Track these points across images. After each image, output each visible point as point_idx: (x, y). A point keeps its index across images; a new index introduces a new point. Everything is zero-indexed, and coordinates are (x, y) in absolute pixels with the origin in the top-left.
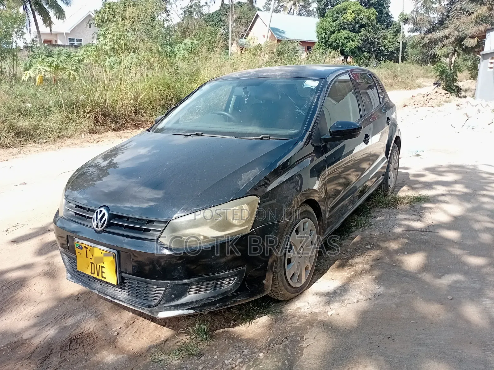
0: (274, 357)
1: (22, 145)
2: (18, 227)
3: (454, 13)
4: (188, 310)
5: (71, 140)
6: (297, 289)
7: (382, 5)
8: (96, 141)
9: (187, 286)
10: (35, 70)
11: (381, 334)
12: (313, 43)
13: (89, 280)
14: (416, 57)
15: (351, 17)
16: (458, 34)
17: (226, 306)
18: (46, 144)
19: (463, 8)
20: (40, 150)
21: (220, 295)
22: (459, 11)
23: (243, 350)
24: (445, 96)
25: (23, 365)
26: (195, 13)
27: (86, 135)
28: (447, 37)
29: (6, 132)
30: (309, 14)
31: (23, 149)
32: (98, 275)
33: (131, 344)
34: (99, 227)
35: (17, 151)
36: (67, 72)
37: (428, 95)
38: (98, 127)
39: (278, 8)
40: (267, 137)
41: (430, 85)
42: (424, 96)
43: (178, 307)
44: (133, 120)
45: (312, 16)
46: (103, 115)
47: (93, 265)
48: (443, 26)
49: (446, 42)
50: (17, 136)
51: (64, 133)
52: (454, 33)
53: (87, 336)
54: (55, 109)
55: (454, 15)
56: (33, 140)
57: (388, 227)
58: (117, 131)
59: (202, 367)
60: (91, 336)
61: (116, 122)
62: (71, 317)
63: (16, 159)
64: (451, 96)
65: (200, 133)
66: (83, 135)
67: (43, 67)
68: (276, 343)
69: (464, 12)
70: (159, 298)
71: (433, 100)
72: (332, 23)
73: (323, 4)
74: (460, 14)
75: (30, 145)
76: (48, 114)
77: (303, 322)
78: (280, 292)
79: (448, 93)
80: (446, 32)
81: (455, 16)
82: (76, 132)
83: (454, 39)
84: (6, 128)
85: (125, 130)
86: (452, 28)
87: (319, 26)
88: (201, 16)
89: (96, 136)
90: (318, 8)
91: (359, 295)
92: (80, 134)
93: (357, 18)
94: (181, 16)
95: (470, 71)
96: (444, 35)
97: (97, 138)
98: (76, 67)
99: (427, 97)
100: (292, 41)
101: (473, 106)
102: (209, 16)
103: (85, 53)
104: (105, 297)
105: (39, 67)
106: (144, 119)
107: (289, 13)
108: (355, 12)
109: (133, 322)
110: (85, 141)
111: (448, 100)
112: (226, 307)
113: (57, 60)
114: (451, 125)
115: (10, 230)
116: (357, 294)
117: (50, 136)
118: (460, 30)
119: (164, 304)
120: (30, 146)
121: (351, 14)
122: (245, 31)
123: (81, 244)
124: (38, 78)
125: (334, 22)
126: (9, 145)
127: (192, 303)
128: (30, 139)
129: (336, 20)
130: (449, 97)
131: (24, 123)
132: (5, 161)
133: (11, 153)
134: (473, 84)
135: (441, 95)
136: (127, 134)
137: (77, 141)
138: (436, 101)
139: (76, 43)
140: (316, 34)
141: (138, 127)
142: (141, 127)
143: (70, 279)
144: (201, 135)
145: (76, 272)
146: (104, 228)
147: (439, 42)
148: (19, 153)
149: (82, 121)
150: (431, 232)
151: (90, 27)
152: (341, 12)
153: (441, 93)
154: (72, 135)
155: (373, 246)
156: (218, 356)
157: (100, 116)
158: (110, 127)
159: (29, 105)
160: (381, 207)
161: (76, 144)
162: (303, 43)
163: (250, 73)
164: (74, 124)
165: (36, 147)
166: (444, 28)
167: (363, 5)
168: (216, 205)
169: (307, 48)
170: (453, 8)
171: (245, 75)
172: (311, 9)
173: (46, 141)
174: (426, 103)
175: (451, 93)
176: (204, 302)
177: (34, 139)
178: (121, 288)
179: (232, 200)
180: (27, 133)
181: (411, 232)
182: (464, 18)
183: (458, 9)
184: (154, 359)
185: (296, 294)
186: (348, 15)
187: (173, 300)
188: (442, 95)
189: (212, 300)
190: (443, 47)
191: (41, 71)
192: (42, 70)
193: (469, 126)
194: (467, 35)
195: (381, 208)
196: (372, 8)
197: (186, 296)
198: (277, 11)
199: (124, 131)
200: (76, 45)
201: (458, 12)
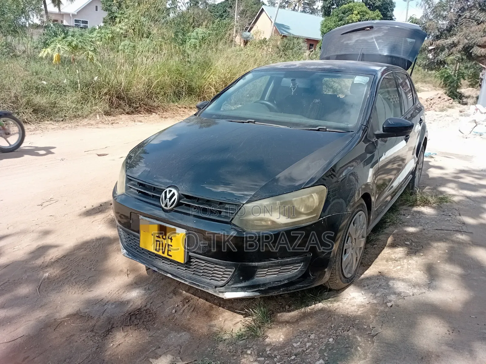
0: (345, 343)
1: (39, 122)
2: (51, 202)
3: (463, 21)
4: (253, 293)
5: (87, 120)
6: (348, 279)
7: (386, 9)
8: (111, 122)
9: (256, 269)
10: (54, 49)
12: (317, 41)
13: (150, 257)
14: (422, 62)
15: (356, 18)
16: (467, 42)
18: (62, 122)
19: (472, 17)
20: (57, 128)
21: (286, 279)
23: (309, 335)
24: (448, 102)
25: (87, 337)
26: (200, 3)
27: (101, 116)
28: (454, 45)
29: (24, 107)
30: (313, 12)
31: (40, 126)
33: (190, 322)
35: (34, 128)
36: (85, 52)
37: (432, 100)
38: (112, 109)
39: (283, 4)
40: (324, 129)
41: (427, 90)
42: (427, 100)
43: (245, 288)
44: (146, 105)
45: (316, 14)
46: (117, 97)
48: (451, 33)
49: (454, 49)
50: (35, 113)
51: (79, 113)
52: (463, 41)
53: (145, 312)
54: (70, 88)
55: (463, 23)
56: (50, 118)
58: (131, 114)
59: (270, 349)
60: (149, 313)
61: (130, 106)
62: (125, 293)
63: (35, 135)
65: (253, 121)
66: (98, 116)
67: (62, 46)
68: (343, 330)
69: (473, 21)
70: (226, 279)
71: (436, 105)
72: (337, 23)
73: (329, 3)
74: (468, 23)
75: (46, 122)
76: (62, 93)
77: (364, 311)
78: (335, 280)
79: (451, 99)
80: (455, 39)
82: (91, 113)
83: (462, 47)
84: (24, 104)
86: (461, 35)
87: (324, 25)
88: (206, 6)
89: (111, 118)
90: (323, 7)
91: (413, 289)
92: (96, 115)
93: (362, 19)
94: (187, 4)
95: (470, 79)
96: (452, 43)
97: (112, 120)
98: (95, 48)
99: (431, 102)
100: (298, 38)
101: (482, 113)
102: (214, 7)
103: (99, 35)
104: (165, 275)
105: (59, 46)
106: (155, 104)
107: (294, 10)
108: (361, 13)
109: (189, 301)
110: (101, 122)
111: (450, 105)
112: (289, 292)
113: (76, 40)
114: (460, 131)
115: (44, 205)
116: (410, 288)
117: (66, 115)
118: (468, 38)
119: (232, 284)
120: (47, 124)
121: (356, 15)
122: (250, 24)
124: (55, 56)
125: (339, 22)
126: (26, 121)
128: (46, 117)
129: (341, 20)
130: (452, 103)
131: (40, 100)
133: (28, 129)
134: (473, 92)
135: (444, 100)
136: (140, 118)
137: (92, 122)
138: (439, 106)
140: (320, 33)
141: (151, 111)
142: (154, 112)
143: (126, 255)
144: (254, 122)
145: (135, 249)
146: (173, 208)
147: (446, 49)
148: (35, 129)
149: (97, 102)
150: (466, 232)
151: (97, 10)
152: (346, 12)
154: (87, 115)
155: (412, 243)
157: (115, 98)
158: (124, 110)
159: (45, 83)
161: (92, 125)
162: (308, 40)
163: (296, 65)
164: (89, 104)
165: (53, 125)
166: (452, 35)
167: (368, 6)
168: (288, 192)
169: (309, 45)
170: (463, 15)
171: (292, 67)
172: (315, 7)
173: (62, 119)
174: (430, 108)
175: (454, 99)
176: (270, 286)
177: (51, 117)
178: (186, 267)
179: (303, 188)
180: (44, 111)
181: (446, 231)
183: (467, 17)
184: (218, 338)
185: (347, 284)
186: (354, 16)
187: (241, 282)
189: (278, 284)
190: (450, 55)
191: (60, 49)
193: (477, 133)
194: (475, 44)
195: (409, 206)
196: (377, 10)
197: (253, 279)
198: (281, 7)
199: (138, 115)
200: (81, 26)
201: (467, 20)
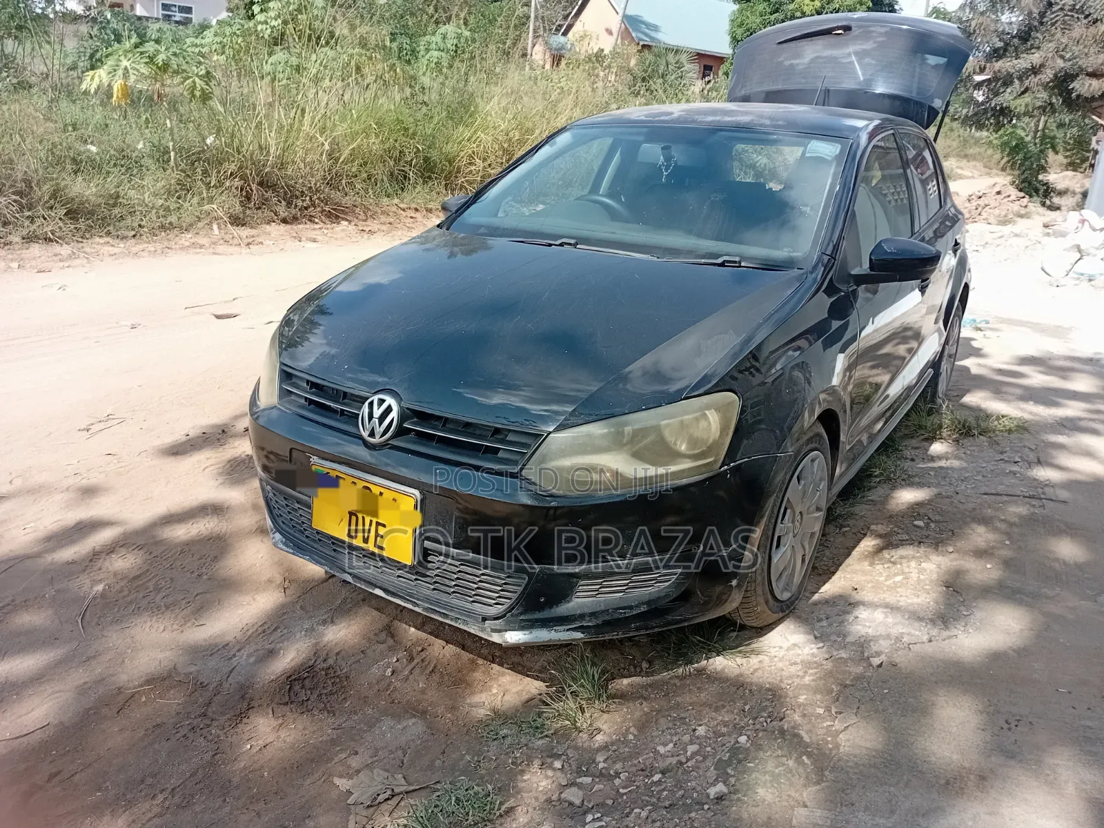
0: (774, 746)
1: (80, 240)
2: (110, 423)
3: (1057, 16)
4: (569, 633)
5: (190, 236)
6: (783, 604)
8: (246, 242)
9: (575, 580)
10: (115, 71)
11: (999, 712)
13: (335, 550)
14: (960, 109)
15: (811, 7)
16: (1062, 65)
17: (651, 629)
18: (133, 241)
19: (1077, 7)
20: (122, 253)
21: (643, 604)
22: (1069, 13)
23: (693, 727)
24: (1018, 203)
25: (193, 729)
27: (223, 226)
28: (1035, 70)
29: (47, 205)
31: (82, 247)
32: (366, 540)
33: (425, 697)
34: (377, 436)
35: (70, 252)
36: (187, 81)
37: (980, 197)
38: (248, 212)
40: (735, 262)
41: (971, 174)
42: (970, 198)
43: (550, 622)
44: (326, 203)
46: (261, 184)
47: (354, 518)
48: (1029, 43)
49: (1033, 81)
50: (71, 219)
51: (173, 219)
52: (1055, 62)
53: (323, 673)
54: (151, 161)
55: (1057, 21)
56: (106, 230)
57: (951, 484)
58: (291, 224)
59: (605, 757)
60: (332, 675)
61: (289, 204)
62: (279, 631)
63: (71, 269)
64: (1030, 204)
65: (572, 241)
66: (215, 227)
67: (133, 65)
68: (769, 717)
69: (1080, 16)
70: (508, 601)
71: (991, 211)
72: (766, 17)
74: (1070, 20)
75: (98, 239)
76: (134, 172)
77: (818, 676)
78: (755, 606)
79: (1024, 197)
80: (1036, 58)
81: (1059, 22)
82: (199, 219)
83: (1051, 76)
84: (46, 198)
85: (308, 222)
86: (1051, 50)
87: (737, 22)
89: (245, 232)
92: (210, 224)
93: (824, 9)
95: (1069, 150)
96: (1029, 66)
97: (247, 237)
98: (207, 71)
99: (979, 202)
100: (677, 51)
101: (1094, 230)
103: (218, 39)
104: (370, 590)
105: (125, 63)
106: (348, 201)
109: (422, 650)
110: (222, 242)
111: (1023, 211)
112: (649, 631)
113: (166, 50)
114: (1043, 269)
115: (93, 429)
117: (142, 223)
118: (1068, 56)
119: (521, 614)
120: (99, 244)
122: (566, 17)
123: (329, 471)
124: (116, 87)
125: (771, 14)
126: (51, 237)
127: (582, 617)
128: (98, 227)
129: (776, 11)
130: (1026, 207)
131: (83, 188)
132: (44, 271)
133: (56, 255)
134: (1075, 181)
135: (1008, 199)
136: (314, 232)
137: (202, 240)
138: (997, 211)
139: (178, 16)
140: (728, 39)
141: (337, 217)
142: (343, 219)
143: (281, 546)
144: (575, 245)
145: (301, 531)
146: (388, 440)
147: (1015, 80)
148: (72, 256)
149: (213, 194)
150: (1052, 500)
153: (1009, 196)
154: (191, 225)
155: (928, 524)
156: (635, 736)
157: (254, 187)
158: (275, 213)
159: (93, 149)
160: (922, 437)
161: (201, 247)
162: (700, 56)
163: (672, 113)
164: (195, 200)
165: (113, 246)
166: (1031, 49)
168: (652, 406)
169: (702, 68)
170: (1057, 4)
171: (662, 118)
173: (133, 233)
174: (975, 216)
175: (1031, 196)
176: (607, 618)
177: (108, 228)
178: (417, 573)
179: (686, 398)
180: (92, 213)
181: (1006, 498)
182: (1078, 30)
183: (1067, 8)
186: (807, 1)
187: (541, 607)
188: (1010, 199)
189: (625, 613)
190: (1023, 93)
191: (128, 72)
192: (131, 71)
193: (1082, 274)
194: (1081, 69)
195: (923, 440)
197: (569, 602)
199: (307, 226)
200: (177, 19)
201: (1067, 15)
